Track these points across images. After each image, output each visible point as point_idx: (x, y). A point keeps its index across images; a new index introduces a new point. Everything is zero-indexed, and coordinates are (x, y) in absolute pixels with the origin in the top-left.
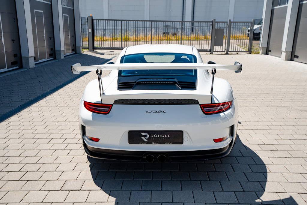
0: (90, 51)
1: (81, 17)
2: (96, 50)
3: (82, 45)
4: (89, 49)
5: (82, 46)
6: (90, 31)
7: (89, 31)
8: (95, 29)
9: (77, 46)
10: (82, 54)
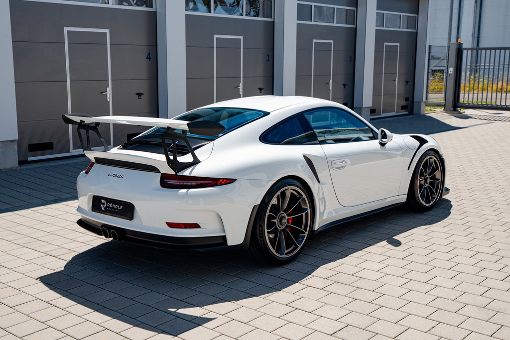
0: (446, 110)
1: (430, 46)
2: (462, 111)
3: (426, 99)
4: (444, 106)
5: (424, 100)
6: (452, 72)
7: (450, 72)
8: (463, 68)
9: (415, 100)
10: (424, 116)
